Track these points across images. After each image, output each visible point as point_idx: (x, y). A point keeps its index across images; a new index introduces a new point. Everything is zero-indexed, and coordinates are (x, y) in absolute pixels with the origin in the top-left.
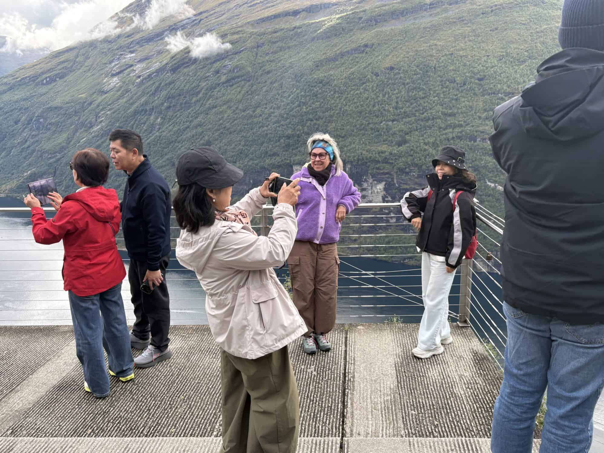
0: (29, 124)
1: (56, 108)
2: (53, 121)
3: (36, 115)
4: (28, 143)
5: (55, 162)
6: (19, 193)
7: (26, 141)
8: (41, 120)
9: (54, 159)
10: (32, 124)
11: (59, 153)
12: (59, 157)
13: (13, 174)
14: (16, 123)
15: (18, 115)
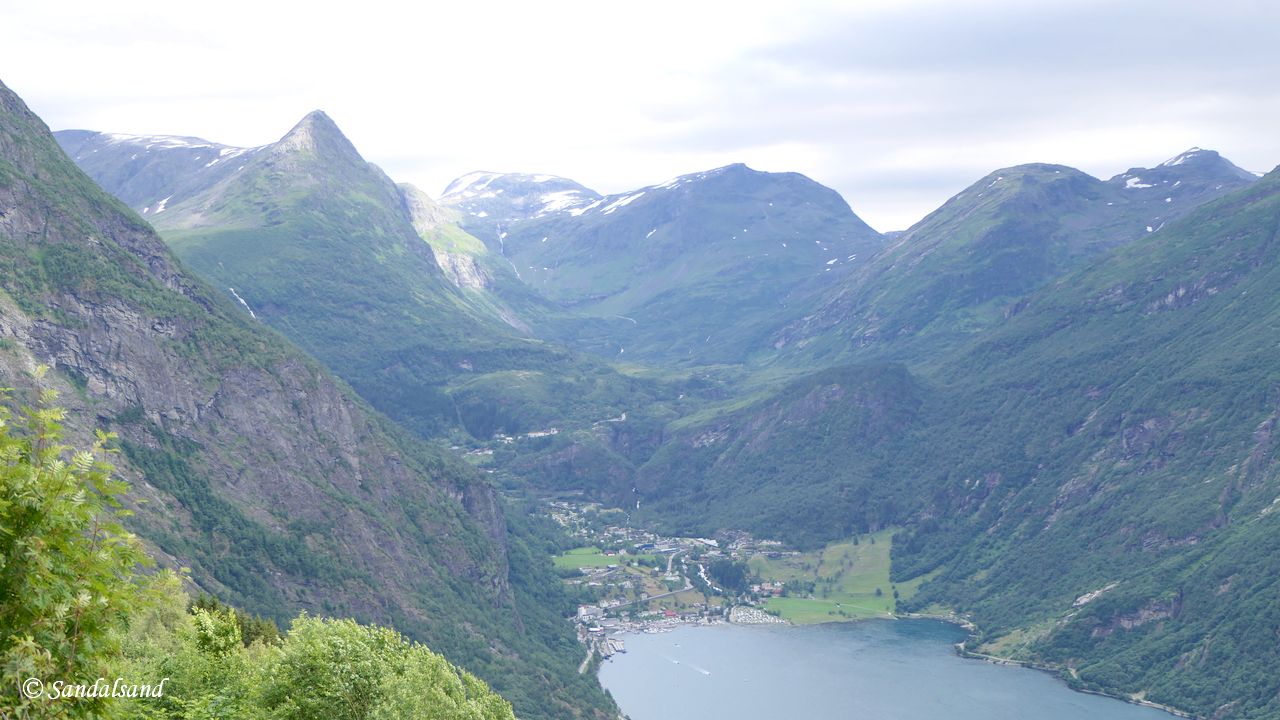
0: (1106, 434)
1: (1199, 385)
2: (1186, 426)
3: (1135, 406)
4: (1097, 498)
5: (1181, 568)
6: (1061, 661)
7: (1095, 489)
8: (1149, 424)
9: (1178, 559)
10: (1116, 437)
11: (1201, 538)
12: (1198, 551)
13: (1045, 596)
14: (1070, 430)
15: (1080, 407)
